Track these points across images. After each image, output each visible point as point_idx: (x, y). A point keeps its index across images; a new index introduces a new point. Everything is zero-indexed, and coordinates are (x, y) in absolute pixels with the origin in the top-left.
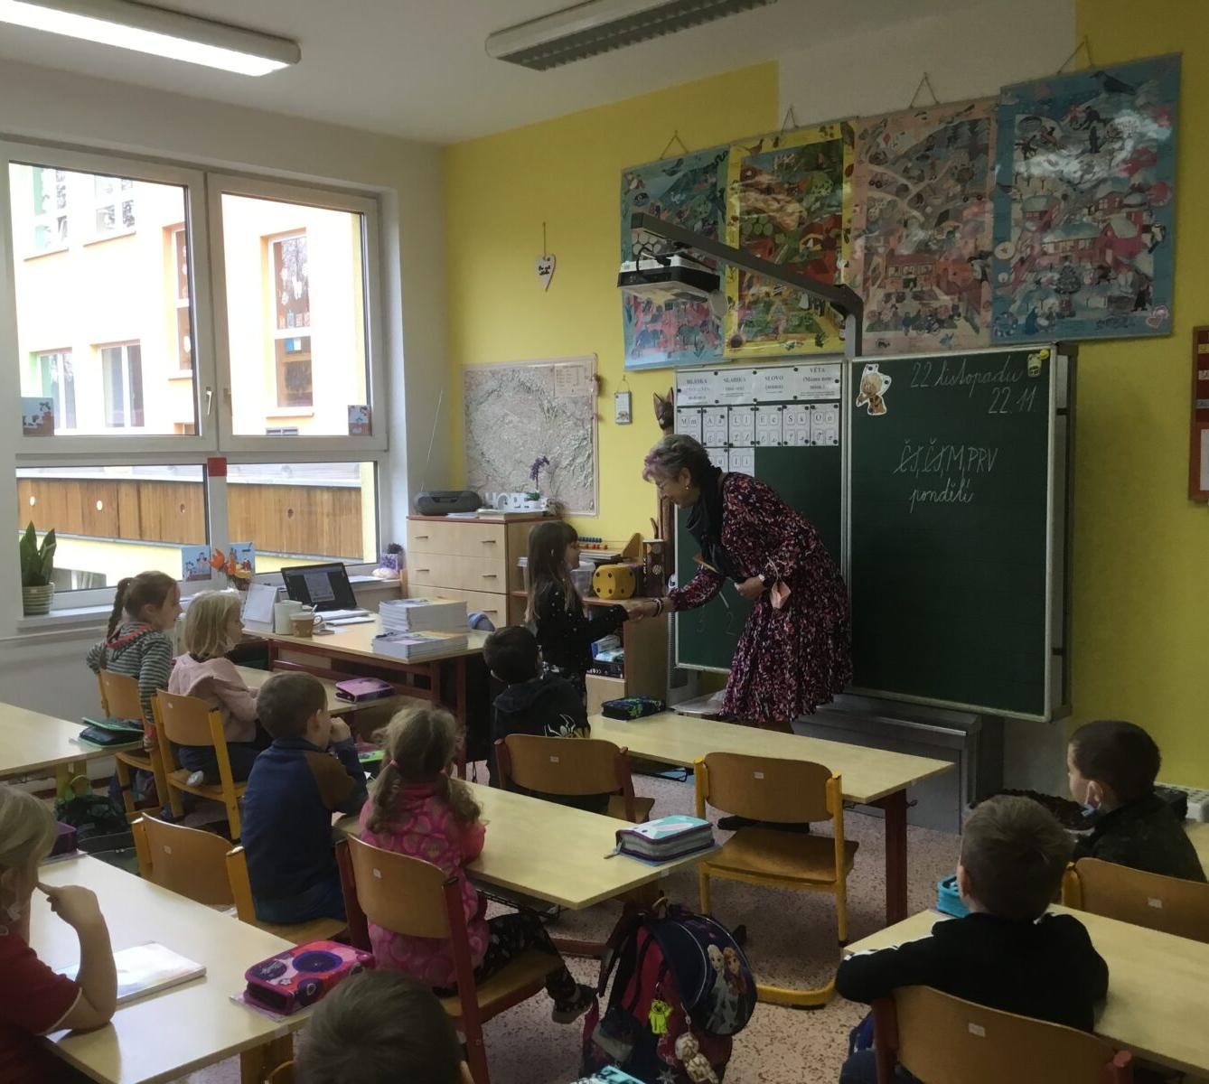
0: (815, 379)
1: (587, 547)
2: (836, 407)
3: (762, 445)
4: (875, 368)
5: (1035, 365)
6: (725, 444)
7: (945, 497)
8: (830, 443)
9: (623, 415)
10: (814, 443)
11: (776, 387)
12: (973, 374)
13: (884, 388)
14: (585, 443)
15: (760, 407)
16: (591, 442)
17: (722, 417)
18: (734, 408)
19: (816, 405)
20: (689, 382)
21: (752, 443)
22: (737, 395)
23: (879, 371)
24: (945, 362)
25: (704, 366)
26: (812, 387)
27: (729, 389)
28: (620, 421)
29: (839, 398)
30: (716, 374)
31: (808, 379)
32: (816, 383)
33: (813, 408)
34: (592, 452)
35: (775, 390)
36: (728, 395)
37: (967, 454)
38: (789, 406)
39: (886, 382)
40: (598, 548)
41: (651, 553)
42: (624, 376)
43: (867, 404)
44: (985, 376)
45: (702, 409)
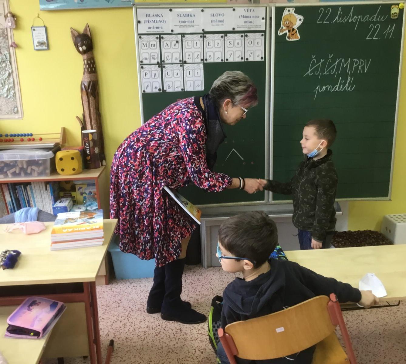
0: (248, 17)
1: (22, 140)
2: (262, 35)
3: (209, 61)
4: (292, 11)
5: (395, 12)
6: (180, 61)
7: (337, 89)
8: (258, 59)
9: (42, 44)
10: (247, 59)
11: (219, 21)
12: (358, 16)
13: (298, 23)
14: (4, 65)
15: (207, 35)
16: (11, 63)
17: (177, 42)
18: (185, 35)
19: (249, 34)
20: (148, 15)
21: (202, 60)
22: (189, 26)
23: (295, 12)
24: (340, 8)
25: (160, 4)
26: (245, 22)
27: (182, 22)
28: (40, 48)
29: (264, 29)
30: (171, 10)
31: (243, 17)
32: (249, 20)
33: (247, 36)
34: (12, 72)
35: (218, 23)
36: (180, 26)
37: (352, 63)
38: (229, 35)
39: (300, 20)
40: (34, 140)
41: (93, 140)
42: (38, 14)
43: (286, 34)
44: (365, 17)
45: (160, 36)
